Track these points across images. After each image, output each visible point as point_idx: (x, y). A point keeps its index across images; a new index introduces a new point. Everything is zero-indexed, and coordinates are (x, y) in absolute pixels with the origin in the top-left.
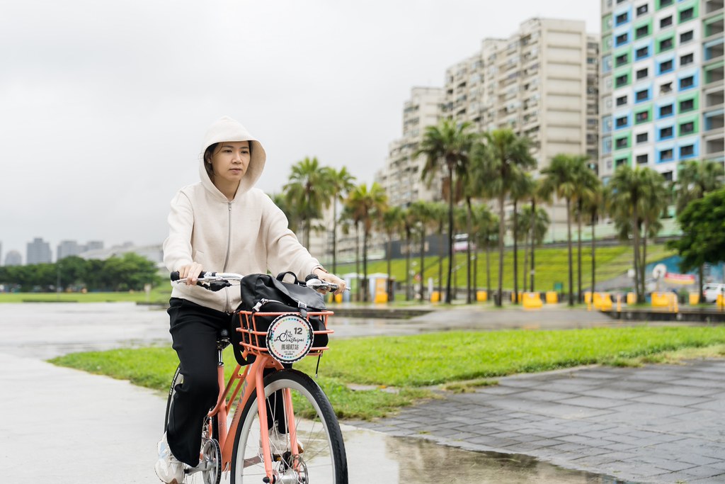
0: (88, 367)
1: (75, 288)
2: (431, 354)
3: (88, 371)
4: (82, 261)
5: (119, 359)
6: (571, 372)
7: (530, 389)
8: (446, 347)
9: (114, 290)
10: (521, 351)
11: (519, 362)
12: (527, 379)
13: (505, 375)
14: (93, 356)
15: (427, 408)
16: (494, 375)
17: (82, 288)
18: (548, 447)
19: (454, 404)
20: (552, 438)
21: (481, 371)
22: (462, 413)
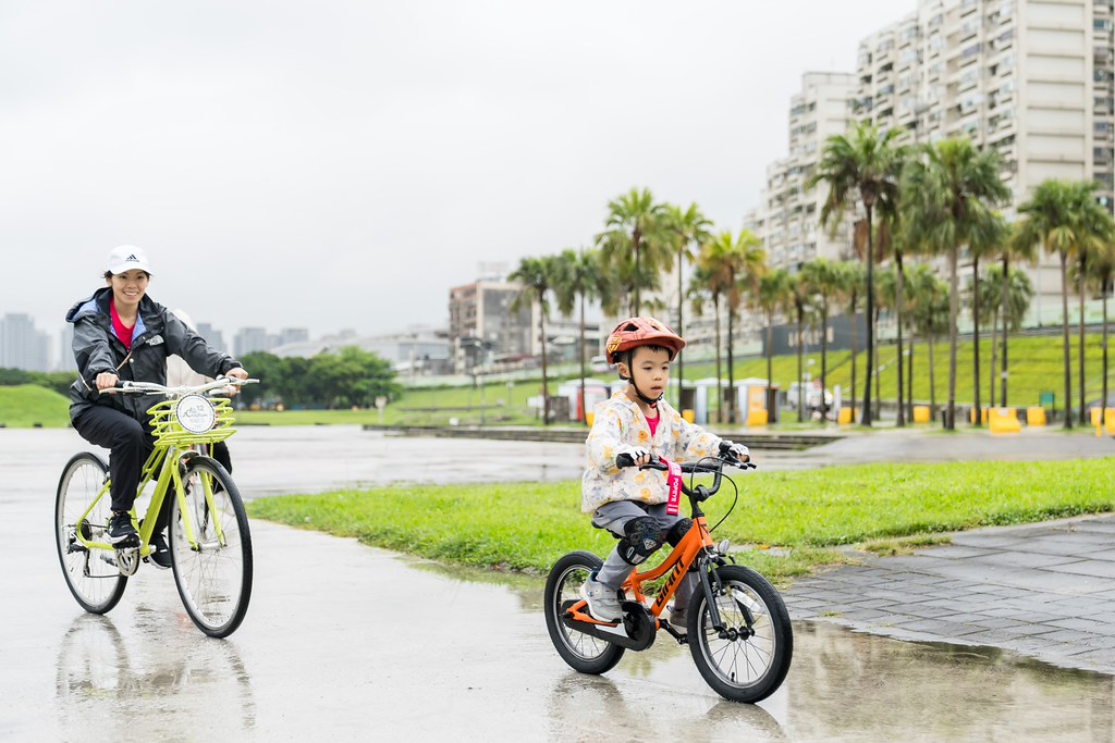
0: (291, 518)
1: (264, 404)
2: (841, 497)
3: (290, 524)
4: (276, 360)
5: (339, 505)
6: (1070, 525)
7: (1003, 551)
8: (864, 486)
9: (327, 408)
10: (987, 491)
11: (985, 509)
12: (996, 536)
13: (961, 530)
14: (298, 501)
15: (835, 578)
16: (945, 529)
17: (277, 404)
18: (1032, 636)
19: (881, 572)
20: (1038, 623)
21: (922, 523)
22: (892, 585)
